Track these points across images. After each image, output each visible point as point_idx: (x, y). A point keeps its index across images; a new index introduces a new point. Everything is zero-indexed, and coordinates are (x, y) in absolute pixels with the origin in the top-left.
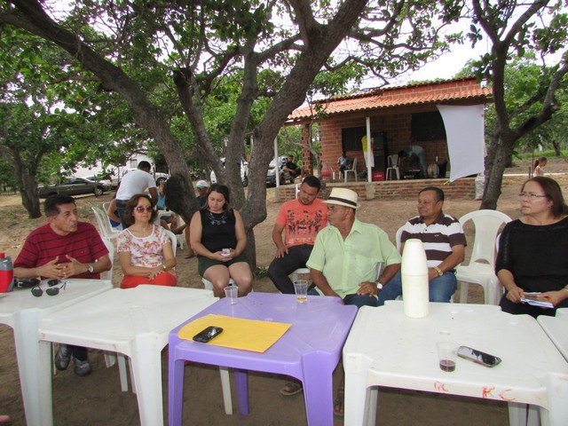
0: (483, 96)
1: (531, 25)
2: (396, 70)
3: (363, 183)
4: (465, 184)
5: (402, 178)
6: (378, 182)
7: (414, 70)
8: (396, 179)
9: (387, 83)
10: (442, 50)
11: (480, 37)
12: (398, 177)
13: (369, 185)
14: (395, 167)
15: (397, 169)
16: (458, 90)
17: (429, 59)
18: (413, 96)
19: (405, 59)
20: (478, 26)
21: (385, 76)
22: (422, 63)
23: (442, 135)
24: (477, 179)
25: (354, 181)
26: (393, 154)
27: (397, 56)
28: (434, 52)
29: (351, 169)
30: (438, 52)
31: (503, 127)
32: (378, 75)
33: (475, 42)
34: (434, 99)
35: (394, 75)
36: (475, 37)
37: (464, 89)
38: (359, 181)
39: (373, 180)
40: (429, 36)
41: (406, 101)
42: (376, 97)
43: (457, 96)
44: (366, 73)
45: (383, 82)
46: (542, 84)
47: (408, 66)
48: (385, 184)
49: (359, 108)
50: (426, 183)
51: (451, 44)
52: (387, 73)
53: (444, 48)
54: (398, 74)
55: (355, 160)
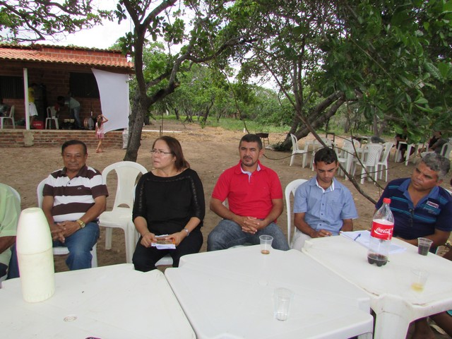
0: (128, 67)
1: (162, 18)
2: (53, 29)
3: (20, 130)
4: (115, 136)
5: (60, 128)
6: (37, 131)
7: (70, 32)
8: (55, 128)
9: (42, 38)
10: (95, 22)
11: (125, 17)
12: (57, 126)
13: (27, 132)
14: (54, 118)
15: (56, 120)
16: (109, 59)
17: (83, 26)
18: (71, 57)
19: (61, 20)
20: (123, 7)
21: (42, 31)
22: (77, 28)
23: (96, 94)
24: (124, 133)
25: (12, 128)
26: (51, 106)
27: (54, 15)
28: (89, 21)
29: (8, 115)
30: (92, 22)
31: (142, 93)
32: (34, 29)
33: (120, 19)
34: (89, 63)
35: (50, 33)
36: (121, 16)
37: (114, 60)
38: (16, 128)
39: (31, 128)
40: (84, 6)
41: (64, 60)
42: (35, 51)
43: (108, 63)
44: (22, 25)
45: (39, 37)
46: (168, 65)
47: (64, 28)
48: (43, 133)
49: (16, 58)
50: (82, 133)
51: (103, 19)
52: (44, 29)
53: (97, 20)
54: (54, 32)
55: (13, 108)
